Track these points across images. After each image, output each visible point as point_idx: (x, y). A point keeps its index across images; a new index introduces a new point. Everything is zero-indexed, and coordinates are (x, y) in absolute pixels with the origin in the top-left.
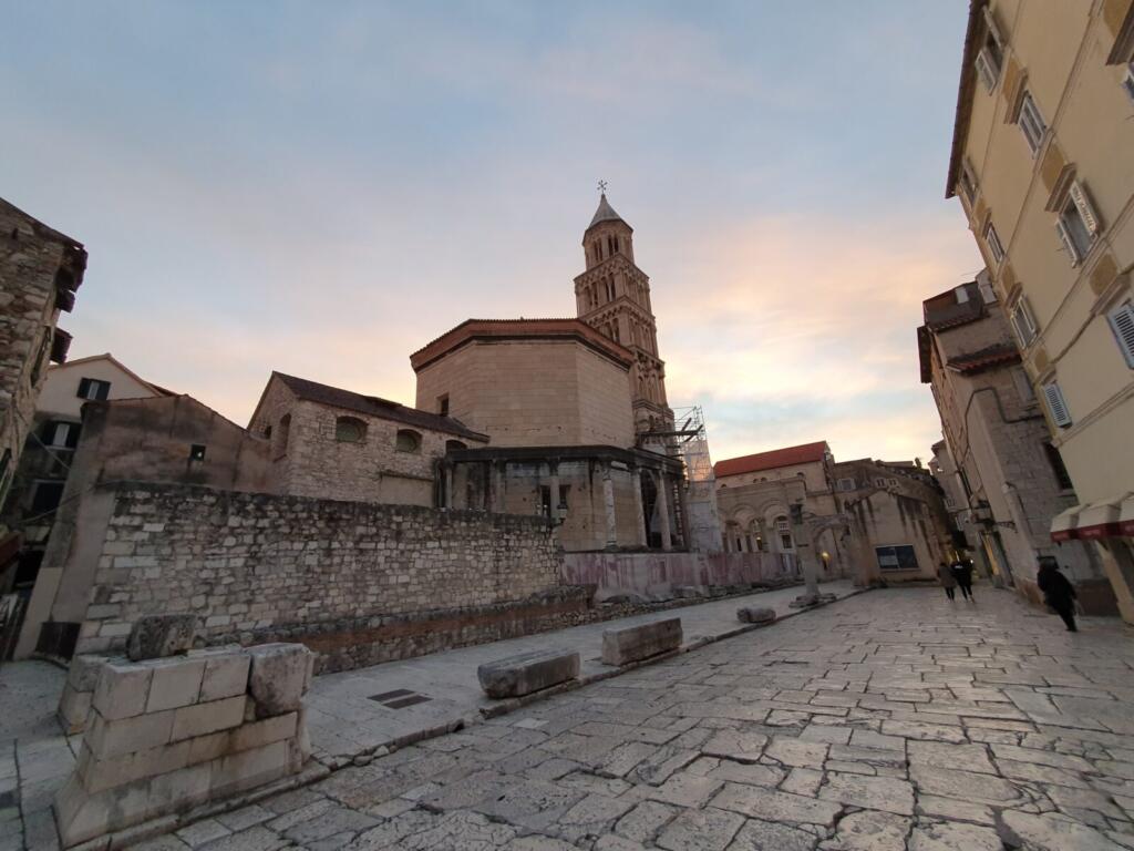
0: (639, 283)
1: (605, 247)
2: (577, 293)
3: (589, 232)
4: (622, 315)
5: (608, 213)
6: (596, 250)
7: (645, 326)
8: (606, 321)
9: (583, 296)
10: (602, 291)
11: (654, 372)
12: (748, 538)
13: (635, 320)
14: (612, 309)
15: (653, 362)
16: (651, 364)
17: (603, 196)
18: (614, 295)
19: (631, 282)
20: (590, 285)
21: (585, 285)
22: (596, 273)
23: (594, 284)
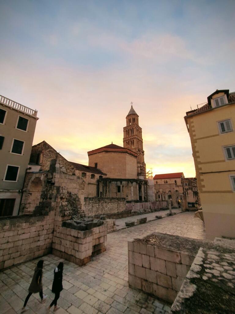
0: (140, 130)
1: (132, 121)
2: (124, 131)
3: (128, 116)
4: (135, 139)
5: (133, 111)
6: (129, 120)
7: (140, 142)
8: (131, 140)
9: (125, 133)
10: (130, 132)
11: (142, 154)
12: (162, 195)
13: (138, 140)
14: (133, 138)
15: (142, 151)
17: (132, 106)
18: (133, 133)
19: (137, 130)
21: (126, 130)
22: (129, 127)
23: (128, 130)
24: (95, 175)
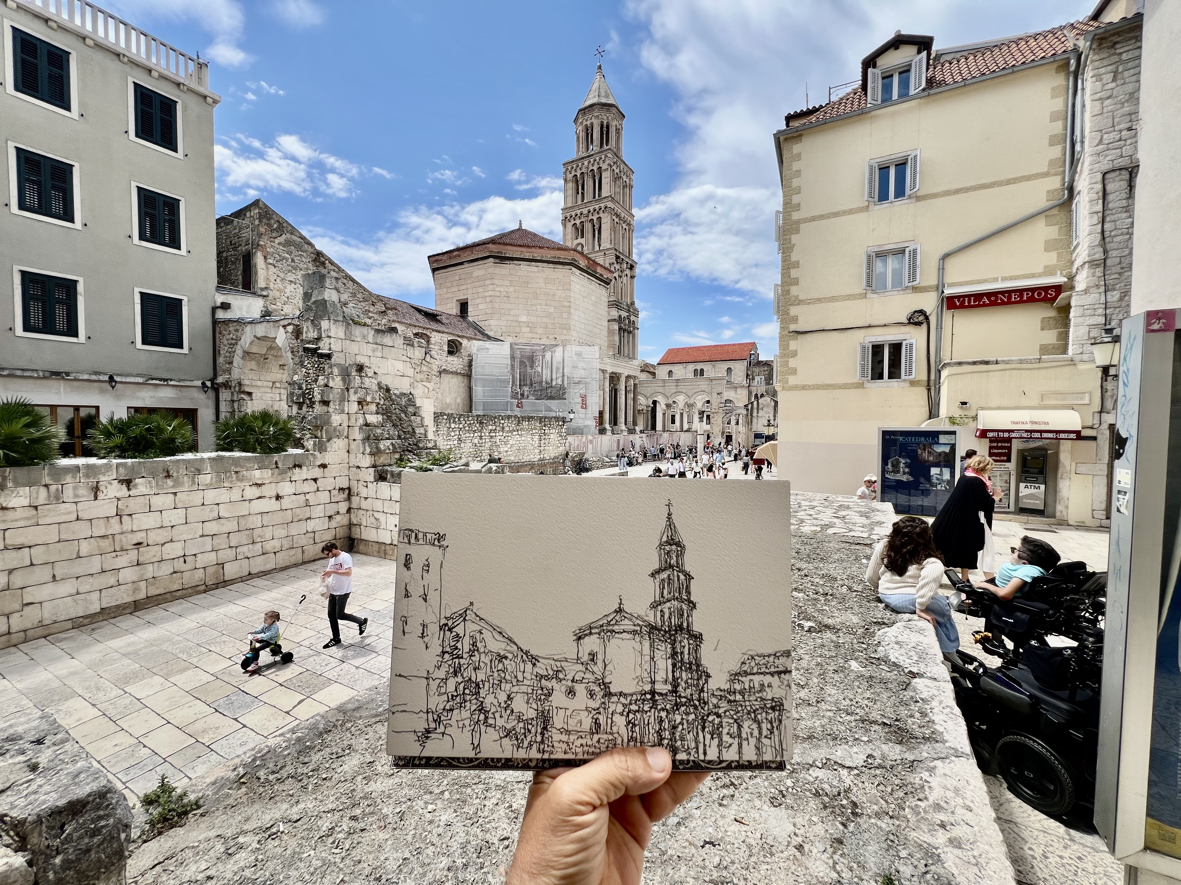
0: (625, 179)
1: (596, 133)
4: (606, 214)
5: (602, 92)
6: (587, 134)
7: (624, 226)
8: (591, 217)
10: (589, 183)
11: (628, 272)
13: (617, 220)
14: (597, 207)
15: (627, 263)
16: (625, 265)
18: (600, 190)
20: (578, 174)
21: (573, 173)
23: (582, 173)
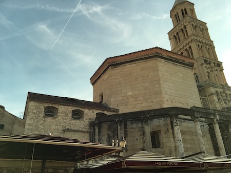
1: (180, 15)
2: (170, 39)
4: (193, 43)
6: (177, 18)
8: (185, 48)
9: (173, 40)
11: (216, 68)
15: (214, 63)
16: (213, 64)
19: (195, 27)
20: (175, 34)
21: (173, 35)
22: (177, 28)
24: (83, 112)
